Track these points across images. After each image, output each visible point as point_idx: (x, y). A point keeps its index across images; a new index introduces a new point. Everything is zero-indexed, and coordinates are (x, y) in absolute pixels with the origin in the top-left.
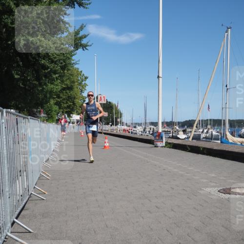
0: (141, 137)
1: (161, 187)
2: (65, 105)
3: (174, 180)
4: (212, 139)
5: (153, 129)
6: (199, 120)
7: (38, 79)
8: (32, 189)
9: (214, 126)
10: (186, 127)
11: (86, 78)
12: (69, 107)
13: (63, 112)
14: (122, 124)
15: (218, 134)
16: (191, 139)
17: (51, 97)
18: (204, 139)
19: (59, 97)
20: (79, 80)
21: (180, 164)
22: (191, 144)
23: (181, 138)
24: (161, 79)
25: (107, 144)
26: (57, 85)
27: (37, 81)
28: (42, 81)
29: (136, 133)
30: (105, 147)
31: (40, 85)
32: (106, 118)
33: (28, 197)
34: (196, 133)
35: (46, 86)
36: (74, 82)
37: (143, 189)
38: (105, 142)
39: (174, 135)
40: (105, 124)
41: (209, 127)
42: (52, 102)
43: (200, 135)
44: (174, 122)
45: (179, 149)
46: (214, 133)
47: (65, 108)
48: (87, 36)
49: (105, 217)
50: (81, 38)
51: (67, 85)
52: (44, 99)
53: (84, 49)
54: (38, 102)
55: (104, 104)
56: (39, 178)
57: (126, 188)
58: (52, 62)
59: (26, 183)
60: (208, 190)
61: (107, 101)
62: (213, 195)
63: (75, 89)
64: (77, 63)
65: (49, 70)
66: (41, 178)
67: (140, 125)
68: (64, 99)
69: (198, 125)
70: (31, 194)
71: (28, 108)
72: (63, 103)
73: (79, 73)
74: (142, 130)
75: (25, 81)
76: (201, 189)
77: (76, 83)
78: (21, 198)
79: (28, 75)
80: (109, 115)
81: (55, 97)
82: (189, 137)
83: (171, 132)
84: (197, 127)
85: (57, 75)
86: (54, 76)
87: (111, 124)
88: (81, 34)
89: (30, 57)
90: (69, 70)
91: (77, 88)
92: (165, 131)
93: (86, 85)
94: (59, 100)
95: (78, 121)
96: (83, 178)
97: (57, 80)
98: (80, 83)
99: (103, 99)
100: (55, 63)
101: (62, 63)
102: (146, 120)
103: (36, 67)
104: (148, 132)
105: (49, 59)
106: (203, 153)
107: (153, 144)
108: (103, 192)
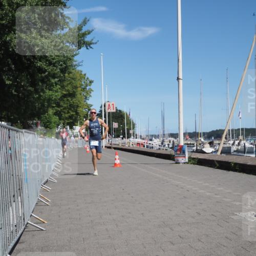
0: (159, 152)
2: (67, 115)
3: (201, 203)
4: (244, 152)
5: (173, 141)
6: (229, 130)
7: (33, 84)
8: (29, 218)
9: (247, 136)
10: (213, 138)
11: (91, 82)
12: (71, 117)
13: (64, 124)
14: (136, 136)
15: (252, 146)
16: (219, 153)
17: (49, 106)
18: (235, 153)
19: (58, 105)
20: (82, 85)
21: (207, 184)
22: (219, 160)
23: (207, 152)
24: (181, 81)
25: (118, 162)
26: (56, 91)
27: (31, 86)
28: (38, 87)
29: (153, 148)
30: (115, 164)
31: (37, 91)
32: (117, 130)
33: (23, 228)
34: (225, 146)
35: (44, 93)
36: (76, 87)
37: (163, 215)
38: (116, 159)
39: (198, 148)
40: (115, 137)
41: (241, 137)
42: (51, 111)
43: (230, 147)
44: (198, 133)
45: (205, 166)
46: (248, 145)
47: (67, 118)
48: (91, 32)
49: (118, 250)
50: (84, 35)
51: (68, 91)
52: (41, 108)
53: (88, 47)
54: (35, 112)
55: (113, 113)
56: (37, 204)
57: (142, 214)
58: (50, 64)
59: (20, 211)
61: (117, 110)
63: (79, 96)
64: (80, 64)
65: (47, 73)
66: (39, 204)
67: (157, 137)
68: (65, 108)
69: (228, 136)
70: (28, 223)
71: (23, 120)
72: (64, 112)
73: (83, 77)
74: (160, 143)
75: (18, 87)
76: (233, 214)
77: (79, 89)
78: (15, 228)
79: (22, 81)
80: (119, 126)
81: (55, 105)
82: (217, 151)
83: (195, 145)
84: (226, 138)
85: (56, 80)
86: (53, 81)
87: (122, 136)
88: (84, 29)
89: (23, 59)
90: (70, 73)
91: (81, 94)
92: (187, 144)
93: (91, 90)
94: (59, 109)
96: (90, 203)
97: (56, 86)
98: (84, 89)
99: (111, 106)
100: (54, 65)
101: (61, 65)
102: (164, 131)
103: (30, 70)
104: (167, 146)
105: (47, 60)
106: (235, 170)
107: (174, 160)
108: (114, 220)
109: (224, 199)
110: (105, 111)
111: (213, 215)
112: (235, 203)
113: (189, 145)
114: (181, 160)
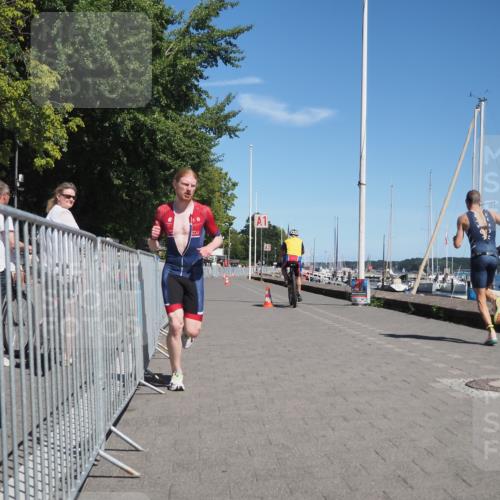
0: (329, 287)
1: (364, 375)
3: (388, 364)
4: (451, 292)
5: (349, 273)
6: (430, 260)
7: (153, 185)
9: (455, 269)
10: (404, 270)
11: (235, 185)
15: (463, 283)
16: (414, 292)
18: (438, 293)
20: (221, 188)
22: (417, 301)
23: (397, 290)
24: (363, 187)
27: (151, 190)
28: (159, 190)
29: (319, 281)
31: (157, 196)
32: (268, 255)
33: (134, 389)
34: (424, 282)
36: (213, 192)
39: (385, 284)
40: (266, 265)
41: (447, 270)
43: (432, 284)
44: (386, 262)
45: (393, 309)
46: (457, 282)
48: (238, 113)
49: (267, 426)
50: (227, 117)
51: (201, 196)
53: (232, 135)
55: (265, 230)
57: (303, 376)
58: (178, 157)
59: (131, 364)
60: (447, 382)
61: (270, 225)
62: (456, 391)
63: (216, 204)
64: (220, 159)
67: (326, 266)
69: (428, 267)
70: (140, 383)
71: (136, 235)
73: (223, 177)
74: (330, 275)
75: (130, 188)
76: (435, 381)
77: (218, 194)
78: (122, 389)
79: (136, 180)
80: (272, 249)
82: (412, 289)
83: (381, 279)
84: (425, 271)
87: (275, 264)
88: (228, 110)
89: (140, 149)
90: (205, 171)
91: (219, 202)
92: (370, 278)
93: (234, 197)
95: (219, 259)
96: (228, 358)
98: (224, 194)
99: (263, 220)
100: (183, 159)
101: (193, 159)
102: (337, 257)
103: (149, 166)
104: (340, 279)
105: (174, 152)
106: (437, 317)
107: (350, 300)
108: (263, 383)
109: (422, 359)
110: (253, 226)
111: (405, 381)
112: (435, 365)
113: (372, 279)
114: (360, 300)
